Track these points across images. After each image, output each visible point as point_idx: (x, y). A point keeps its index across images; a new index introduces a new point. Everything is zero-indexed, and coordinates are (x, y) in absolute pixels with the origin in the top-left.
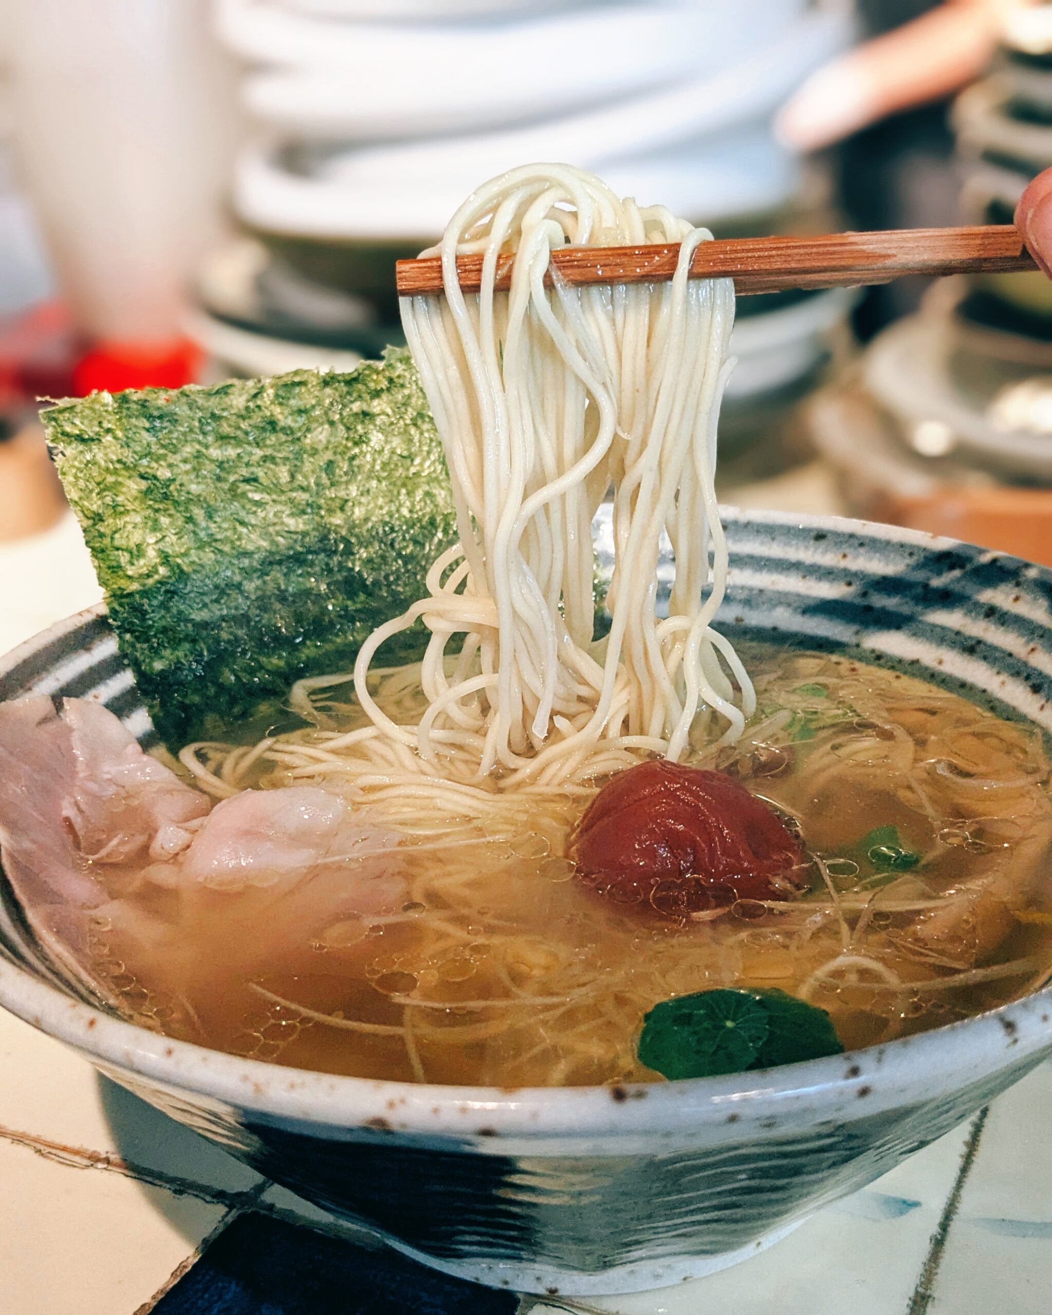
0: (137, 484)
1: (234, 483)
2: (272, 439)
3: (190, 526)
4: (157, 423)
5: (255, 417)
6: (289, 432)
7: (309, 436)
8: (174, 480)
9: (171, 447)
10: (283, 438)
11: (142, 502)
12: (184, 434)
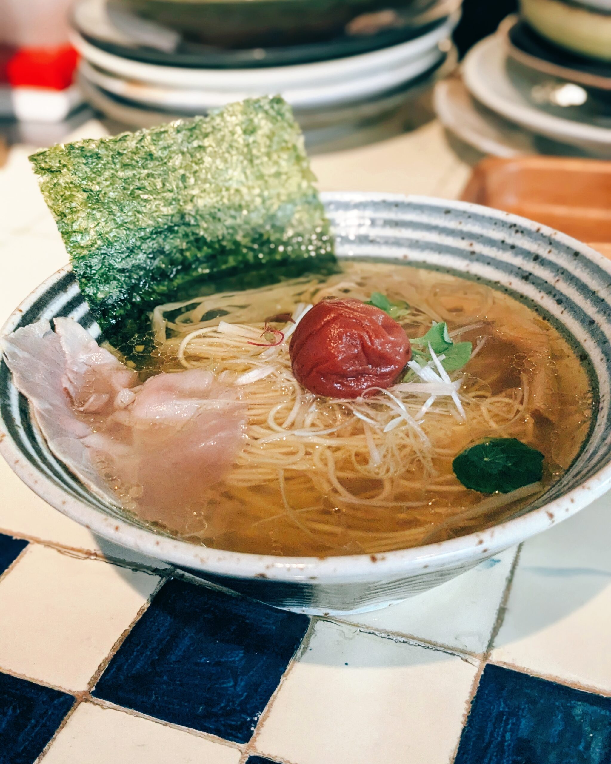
0: (81, 195)
1: (132, 191)
2: (151, 164)
3: (112, 217)
4: (90, 160)
5: (141, 153)
6: (160, 160)
7: (171, 161)
8: (101, 191)
9: (98, 173)
10: (157, 163)
11: (86, 205)
12: (104, 165)
